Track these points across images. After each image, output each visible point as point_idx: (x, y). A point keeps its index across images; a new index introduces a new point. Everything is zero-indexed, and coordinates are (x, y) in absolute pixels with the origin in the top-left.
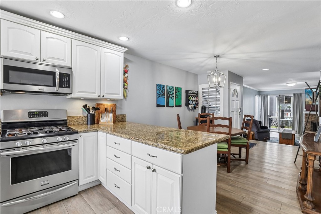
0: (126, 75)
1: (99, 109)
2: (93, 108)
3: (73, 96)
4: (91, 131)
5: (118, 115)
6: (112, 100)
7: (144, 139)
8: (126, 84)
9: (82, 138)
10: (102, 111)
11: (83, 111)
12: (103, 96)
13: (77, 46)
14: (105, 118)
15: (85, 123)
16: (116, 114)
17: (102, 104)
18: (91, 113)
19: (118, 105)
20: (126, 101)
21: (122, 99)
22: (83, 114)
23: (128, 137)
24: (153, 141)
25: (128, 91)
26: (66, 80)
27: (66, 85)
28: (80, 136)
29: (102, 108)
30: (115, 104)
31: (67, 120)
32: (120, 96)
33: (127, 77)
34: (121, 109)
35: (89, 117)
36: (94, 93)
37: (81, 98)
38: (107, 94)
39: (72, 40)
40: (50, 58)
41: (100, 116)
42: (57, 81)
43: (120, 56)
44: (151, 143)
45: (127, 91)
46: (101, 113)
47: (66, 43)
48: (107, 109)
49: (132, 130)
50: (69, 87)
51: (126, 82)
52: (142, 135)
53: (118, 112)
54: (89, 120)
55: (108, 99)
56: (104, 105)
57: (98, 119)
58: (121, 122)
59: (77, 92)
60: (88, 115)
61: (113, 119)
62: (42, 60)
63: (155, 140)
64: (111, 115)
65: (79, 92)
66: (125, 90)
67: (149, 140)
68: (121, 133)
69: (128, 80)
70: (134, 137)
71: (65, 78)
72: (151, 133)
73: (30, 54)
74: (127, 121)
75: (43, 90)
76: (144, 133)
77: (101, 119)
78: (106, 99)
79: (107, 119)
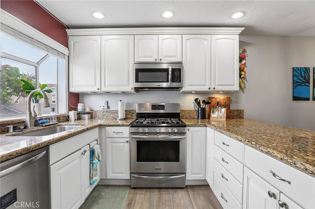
0: (244, 62)
1: (210, 103)
2: (204, 101)
3: (183, 89)
4: (199, 126)
5: (233, 110)
6: (225, 93)
7: (264, 146)
8: (243, 73)
9: (190, 132)
10: (214, 105)
11: (195, 105)
12: (214, 88)
13: (187, 40)
14: (217, 113)
15: (196, 117)
16: (231, 109)
17: (213, 98)
18: (201, 107)
19: (232, 98)
20: (244, 93)
21: (237, 91)
22: (195, 108)
23: (240, 138)
24: (283, 152)
25: (247, 81)
26: (178, 75)
27: (178, 79)
28: (188, 130)
29: (214, 102)
30: (229, 97)
31: (179, 113)
32: (235, 86)
33: (245, 63)
34: (237, 103)
35: (200, 111)
36: (205, 85)
37: (193, 92)
38: (218, 85)
39: (182, 36)
40: (166, 57)
41: (211, 110)
42: (170, 76)
43: (234, 40)
44: (279, 156)
45: (245, 81)
46: (213, 107)
47: (177, 40)
48: (219, 103)
49: (249, 130)
50: (180, 81)
51: (244, 69)
52: (263, 139)
53: (233, 107)
54: (200, 114)
55: (221, 92)
56: (216, 99)
57: (209, 114)
58: (237, 118)
59: (188, 86)
60: (198, 108)
61: (225, 114)
62: (159, 60)
63: (287, 151)
64: (224, 110)
65: (189, 85)
66: (242, 80)
67: (274, 149)
68: (231, 132)
69: (246, 67)
70: (249, 140)
71: (176, 73)
72: (281, 137)
73: (151, 57)
74: (244, 118)
75: (160, 86)
76: (267, 136)
77: (213, 114)
78: (218, 92)
79: (219, 114)
